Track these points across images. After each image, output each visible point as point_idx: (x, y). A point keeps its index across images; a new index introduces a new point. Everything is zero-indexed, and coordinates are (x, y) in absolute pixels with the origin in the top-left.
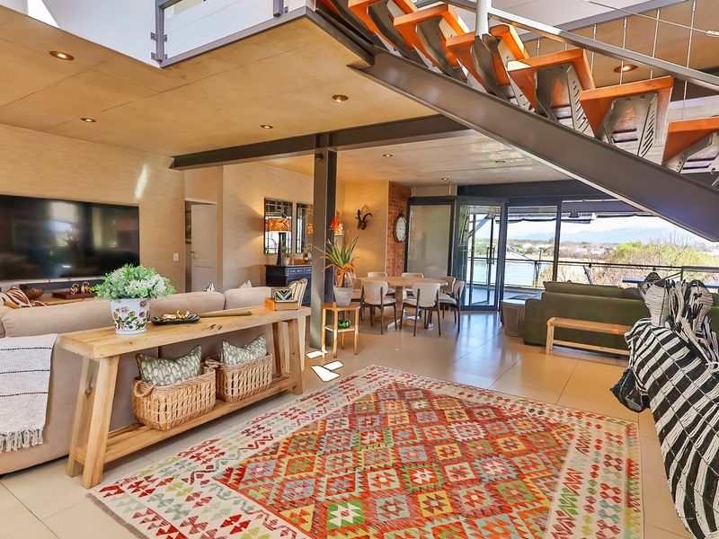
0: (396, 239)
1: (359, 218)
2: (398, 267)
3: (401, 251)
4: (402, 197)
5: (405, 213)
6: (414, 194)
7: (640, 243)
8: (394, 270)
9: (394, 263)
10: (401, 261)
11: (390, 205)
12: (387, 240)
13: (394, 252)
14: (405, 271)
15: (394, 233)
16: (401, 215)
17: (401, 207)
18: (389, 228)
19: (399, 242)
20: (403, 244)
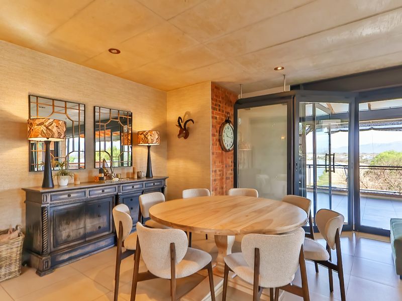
0: (223, 148)
1: (180, 125)
2: (227, 178)
3: (230, 161)
4: (229, 102)
5: (232, 120)
6: (241, 96)
7: (393, 151)
8: (222, 183)
9: (222, 175)
10: (230, 172)
11: (213, 108)
12: (212, 148)
13: (222, 162)
14: (235, 186)
15: (220, 141)
16: (227, 121)
17: (228, 113)
18: (213, 135)
19: (226, 151)
20: (231, 154)
